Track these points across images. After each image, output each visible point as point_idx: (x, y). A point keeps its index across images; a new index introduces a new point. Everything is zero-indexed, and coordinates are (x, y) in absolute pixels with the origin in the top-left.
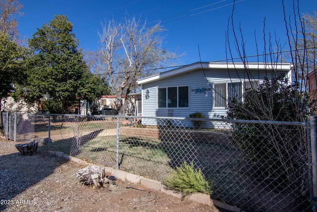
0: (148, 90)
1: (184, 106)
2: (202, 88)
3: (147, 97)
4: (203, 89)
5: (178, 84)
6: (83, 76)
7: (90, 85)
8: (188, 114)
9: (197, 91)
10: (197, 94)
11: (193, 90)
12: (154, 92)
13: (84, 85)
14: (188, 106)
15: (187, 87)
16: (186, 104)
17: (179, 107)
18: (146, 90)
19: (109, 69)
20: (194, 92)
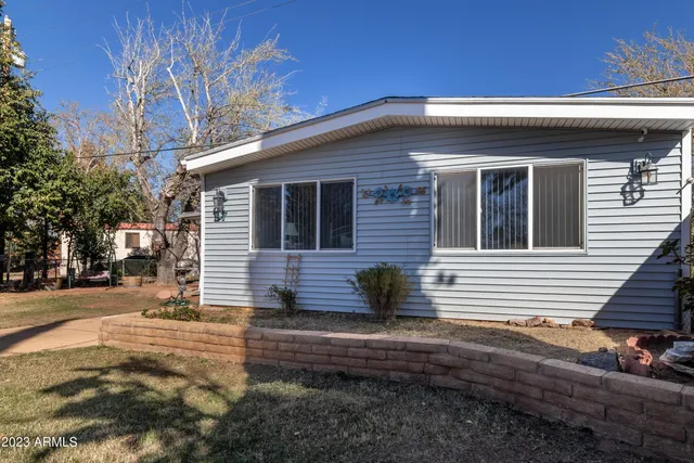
0: (221, 193)
1: (337, 244)
2: (396, 187)
3: (219, 214)
4: (400, 189)
5: (317, 174)
6: (33, 153)
7: (58, 183)
8: (353, 272)
9: (382, 195)
10: (380, 207)
11: (367, 194)
12: (242, 198)
13: (35, 180)
14: (351, 246)
15: (350, 184)
16: (343, 238)
17: (322, 247)
18: (213, 193)
19: (134, 148)
20: (372, 201)
